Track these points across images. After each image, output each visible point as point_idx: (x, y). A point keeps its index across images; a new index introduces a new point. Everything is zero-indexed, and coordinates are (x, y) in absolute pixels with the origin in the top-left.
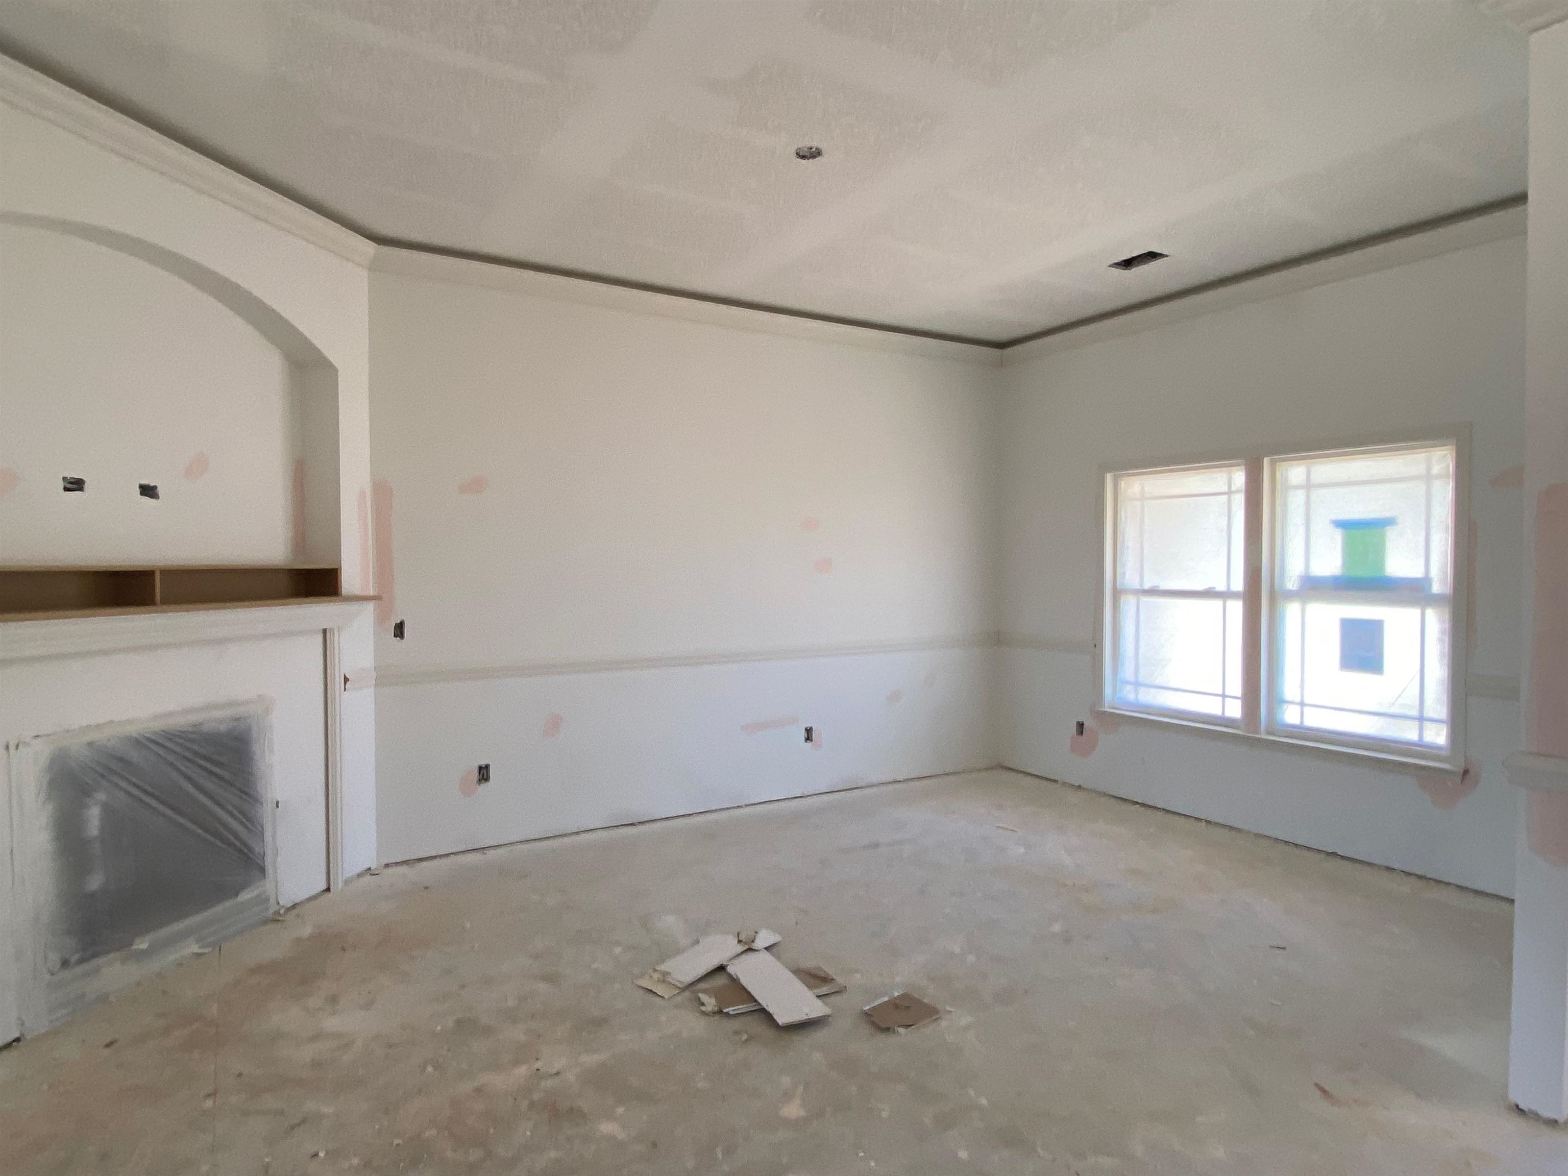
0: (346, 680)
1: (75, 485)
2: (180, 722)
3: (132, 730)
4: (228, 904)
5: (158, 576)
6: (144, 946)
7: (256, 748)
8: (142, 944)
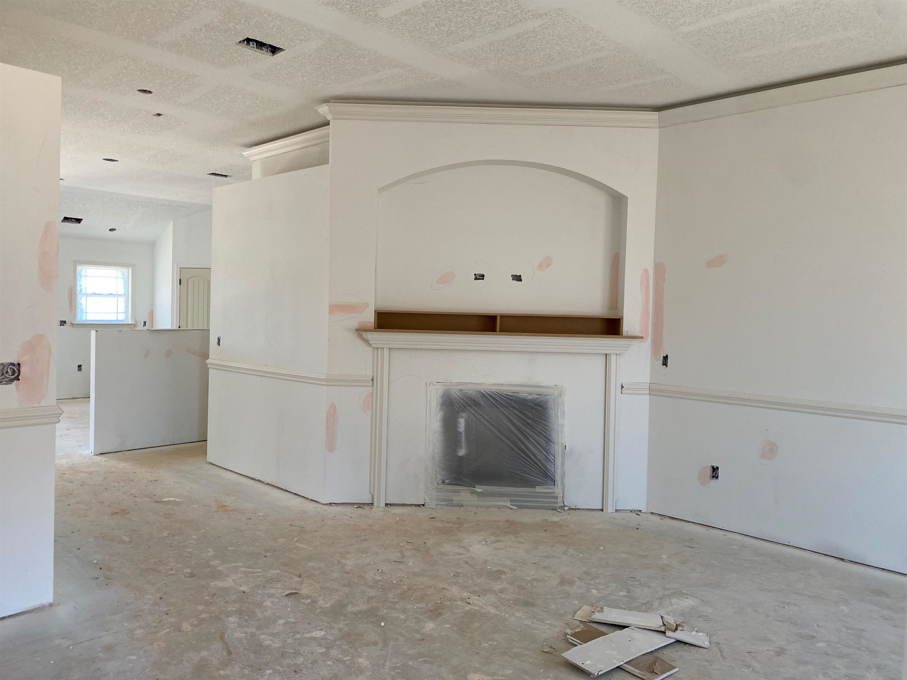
0: (622, 387)
1: (480, 277)
2: (506, 389)
3: (482, 389)
4: (528, 490)
5: (498, 318)
6: (479, 490)
7: (552, 413)
8: (479, 489)
